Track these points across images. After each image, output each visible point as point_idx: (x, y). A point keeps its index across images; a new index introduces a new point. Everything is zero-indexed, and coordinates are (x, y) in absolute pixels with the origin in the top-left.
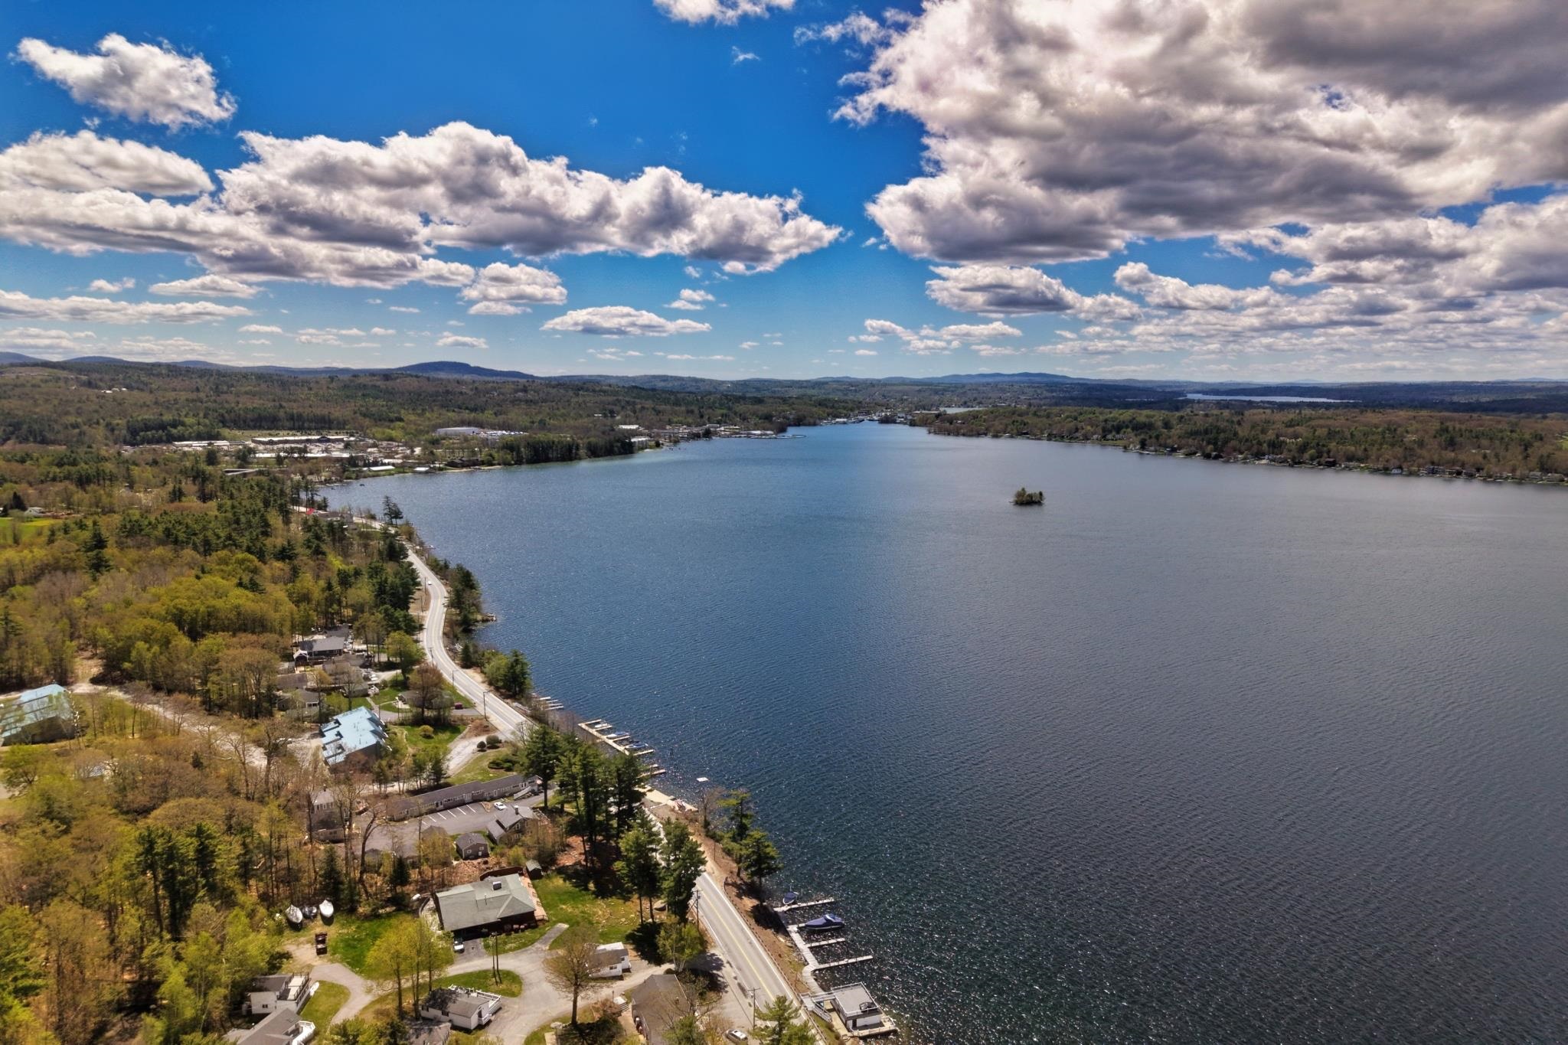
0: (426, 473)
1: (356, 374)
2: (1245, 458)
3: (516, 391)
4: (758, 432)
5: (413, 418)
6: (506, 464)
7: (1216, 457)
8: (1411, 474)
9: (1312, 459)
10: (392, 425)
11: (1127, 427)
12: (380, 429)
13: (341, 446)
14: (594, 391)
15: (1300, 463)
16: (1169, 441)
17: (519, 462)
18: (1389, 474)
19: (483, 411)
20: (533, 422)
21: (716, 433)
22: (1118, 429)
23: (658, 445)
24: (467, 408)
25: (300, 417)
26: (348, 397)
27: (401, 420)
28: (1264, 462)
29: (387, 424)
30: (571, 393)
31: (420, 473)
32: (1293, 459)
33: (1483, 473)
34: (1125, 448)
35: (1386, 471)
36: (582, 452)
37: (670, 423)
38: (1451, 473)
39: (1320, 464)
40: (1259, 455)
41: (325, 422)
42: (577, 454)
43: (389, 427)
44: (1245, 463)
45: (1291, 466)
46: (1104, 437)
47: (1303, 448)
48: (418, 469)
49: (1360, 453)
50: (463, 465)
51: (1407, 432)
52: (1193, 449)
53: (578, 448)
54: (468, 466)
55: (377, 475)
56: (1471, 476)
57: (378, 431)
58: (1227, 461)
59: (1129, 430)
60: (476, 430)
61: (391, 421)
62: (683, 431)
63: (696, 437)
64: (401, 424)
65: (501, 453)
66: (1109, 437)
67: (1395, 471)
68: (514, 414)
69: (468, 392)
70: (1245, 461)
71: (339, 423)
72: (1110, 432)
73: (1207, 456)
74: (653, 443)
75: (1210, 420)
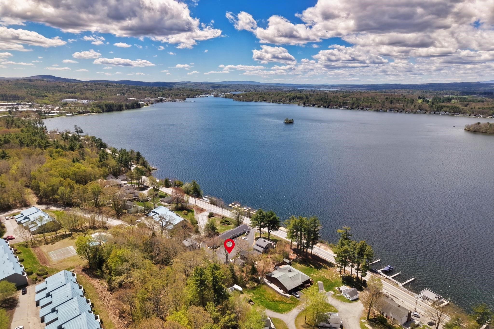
0: (71, 116)
1: (18, 80)
2: (337, 107)
3: (84, 86)
4: (178, 100)
5: (51, 96)
6: (99, 112)
7: (328, 107)
8: (385, 111)
9: (356, 107)
10: (44, 98)
11: (296, 98)
12: (40, 100)
13: (28, 106)
14: (112, 86)
15: (353, 108)
16: (312, 103)
17: (103, 111)
18: (379, 111)
19: (75, 93)
20: (96, 97)
21: (164, 100)
22: (293, 98)
23: (147, 105)
24: (69, 92)
25: (5, 95)
26: (19, 88)
27: (47, 96)
28: (342, 108)
29: (42, 98)
30: (105, 87)
31: (69, 116)
32: (351, 107)
33: (405, 111)
34: (299, 105)
35: (378, 111)
36: (124, 107)
37: (146, 97)
38: (396, 111)
39: (359, 109)
40: (340, 106)
41: (16, 97)
42: (122, 108)
43: (43, 99)
44: (337, 109)
45: (351, 109)
46: (290, 101)
47: (353, 104)
48: (67, 115)
49: (369, 105)
50: (84, 113)
51: (377, 99)
52: (320, 105)
53: (122, 106)
54: (86, 113)
55: (52, 117)
56: (401, 112)
57: (39, 100)
58: (331, 108)
59: (297, 99)
60: (76, 100)
61: (43, 97)
62: (153, 100)
63: (158, 101)
64: (48, 98)
65: (96, 108)
66: (292, 101)
67: (381, 111)
68: (88, 94)
69: (66, 86)
70: (337, 108)
71: (22, 98)
72: (291, 100)
73: (325, 107)
74: (145, 104)
75: (319, 96)
